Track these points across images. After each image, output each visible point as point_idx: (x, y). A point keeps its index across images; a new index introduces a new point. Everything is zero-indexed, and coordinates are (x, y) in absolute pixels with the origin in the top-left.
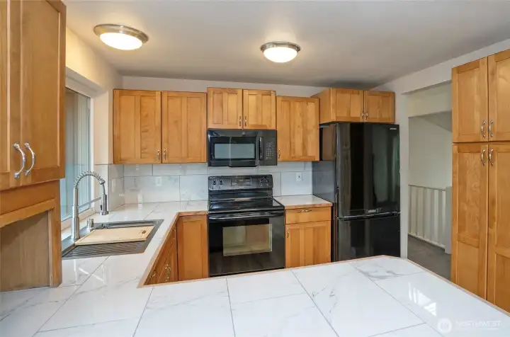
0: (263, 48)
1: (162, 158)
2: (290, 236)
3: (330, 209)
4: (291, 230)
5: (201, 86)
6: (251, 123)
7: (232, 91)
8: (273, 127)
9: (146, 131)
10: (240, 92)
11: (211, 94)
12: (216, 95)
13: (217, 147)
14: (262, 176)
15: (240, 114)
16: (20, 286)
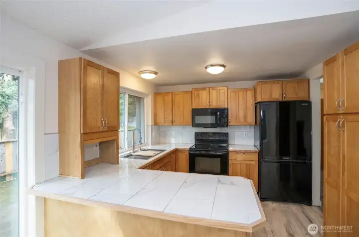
0: (206, 68)
1: (172, 122)
2: (231, 166)
3: (257, 154)
4: (232, 163)
5: (189, 88)
6: (215, 105)
7: (204, 89)
8: (226, 106)
9: (166, 111)
10: (208, 88)
11: (193, 92)
12: (196, 92)
13: (197, 117)
14: (222, 133)
15: (208, 101)
16: (109, 162)
